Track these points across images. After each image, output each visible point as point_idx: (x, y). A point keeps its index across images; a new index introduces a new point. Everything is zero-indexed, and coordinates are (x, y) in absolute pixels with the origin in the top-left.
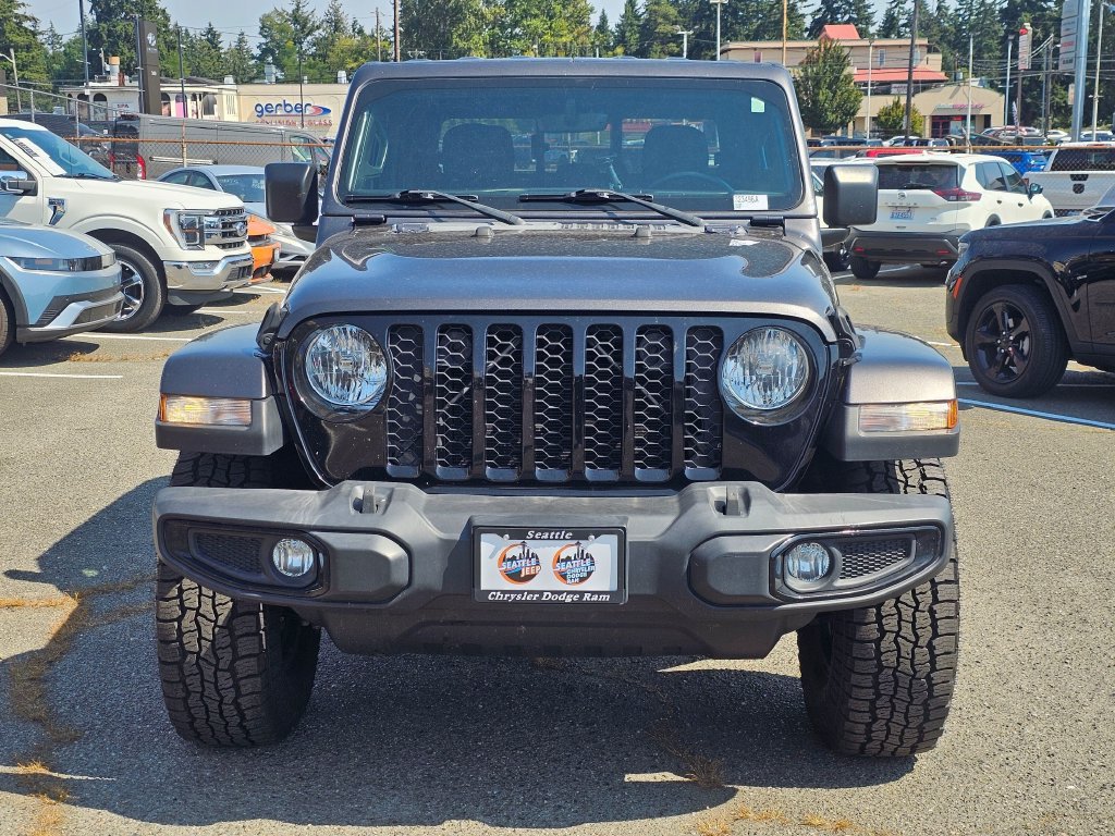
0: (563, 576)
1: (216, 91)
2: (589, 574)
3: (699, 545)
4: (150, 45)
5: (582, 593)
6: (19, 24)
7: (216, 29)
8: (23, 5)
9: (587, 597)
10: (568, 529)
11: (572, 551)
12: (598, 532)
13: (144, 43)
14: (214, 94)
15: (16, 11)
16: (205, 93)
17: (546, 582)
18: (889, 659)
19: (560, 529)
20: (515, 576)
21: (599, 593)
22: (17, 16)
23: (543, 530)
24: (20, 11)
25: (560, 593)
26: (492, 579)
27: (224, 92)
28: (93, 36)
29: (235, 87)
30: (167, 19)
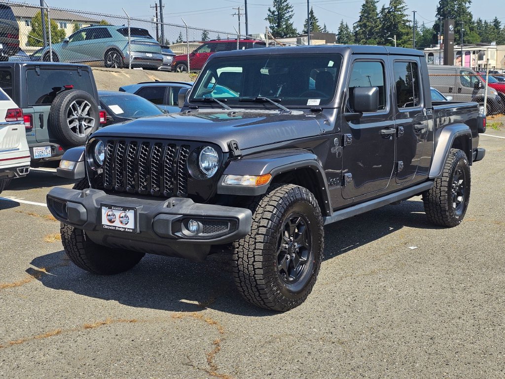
0: (122, 222)
1: (486, 49)
2: (128, 222)
3: (156, 216)
4: (450, 30)
5: (125, 228)
6: (404, 24)
7: (499, 20)
8: (407, 15)
9: (126, 230)
10: (122, 207)
11: (123, 215)
12: (130, 209)
13: (448, 29)
14: (484, 51)
15: (403, 19)
16: (480, 51)
17: (117, 224)
18: (241, 268)
19: (119, 207)
20: (110, 221)
21: (130, 229)
22: (404, 21)
23: (115, 206)
24: (405, 18)
25: (120, 228)
26: (105, 221)
27: (489, 49)
28: (436, 27)
29: (495, 47)
30: (471, 16)
